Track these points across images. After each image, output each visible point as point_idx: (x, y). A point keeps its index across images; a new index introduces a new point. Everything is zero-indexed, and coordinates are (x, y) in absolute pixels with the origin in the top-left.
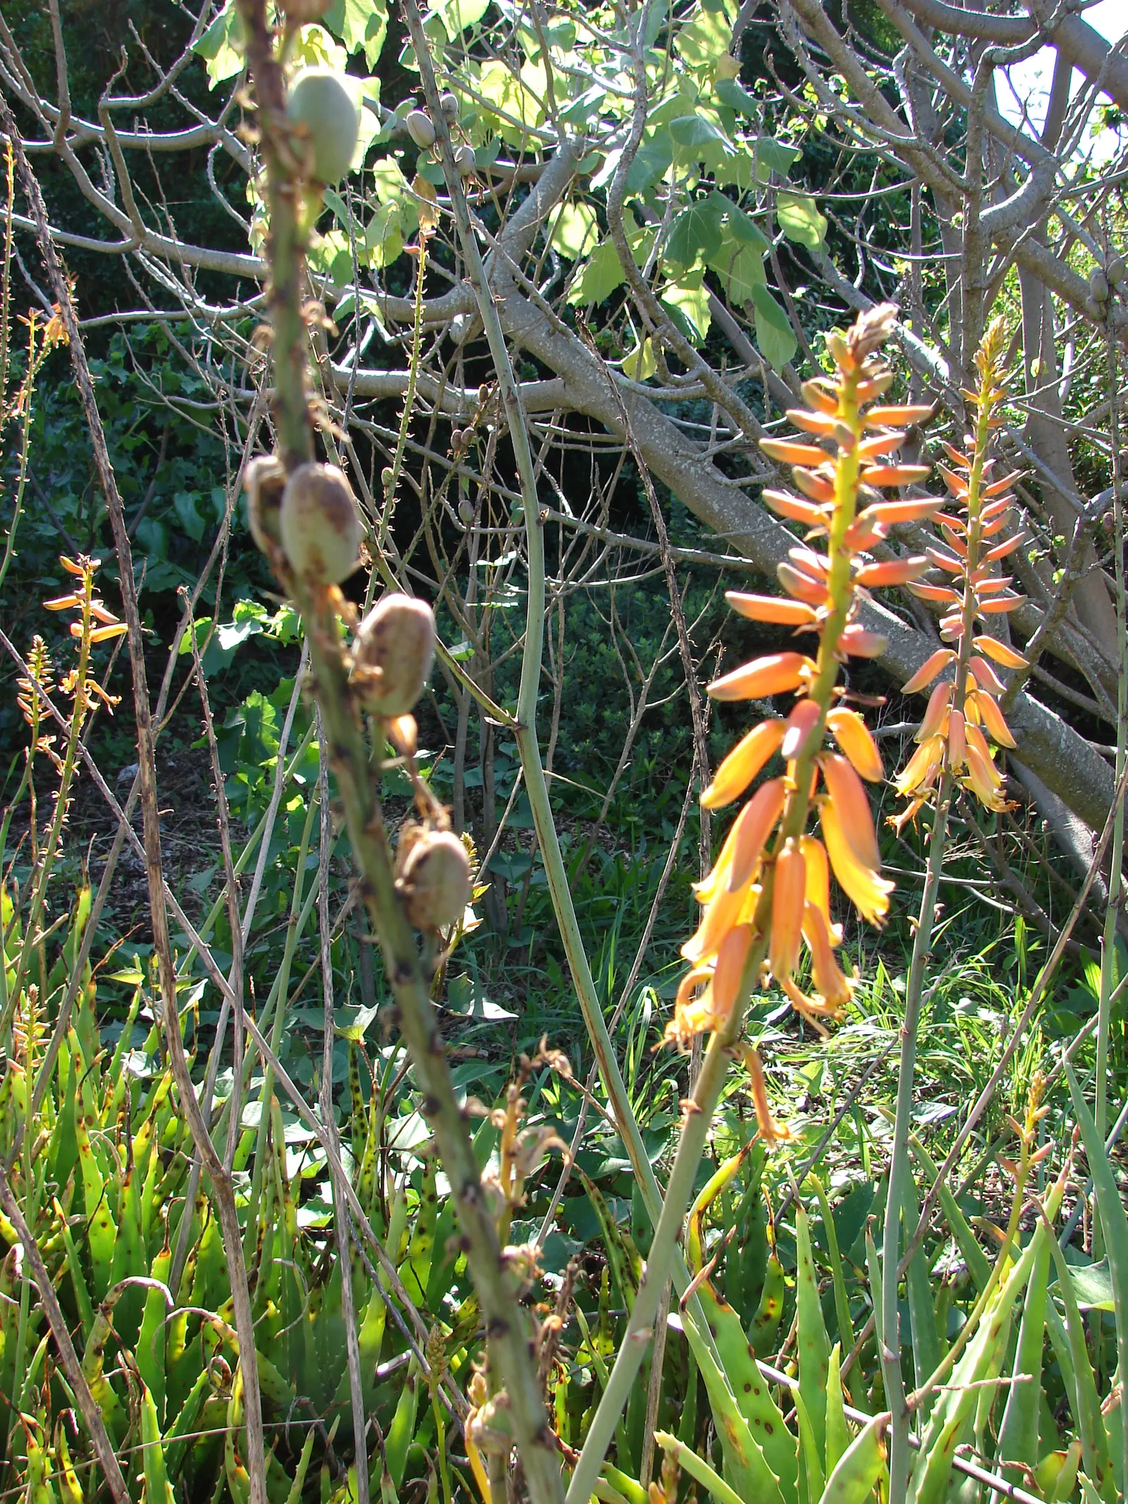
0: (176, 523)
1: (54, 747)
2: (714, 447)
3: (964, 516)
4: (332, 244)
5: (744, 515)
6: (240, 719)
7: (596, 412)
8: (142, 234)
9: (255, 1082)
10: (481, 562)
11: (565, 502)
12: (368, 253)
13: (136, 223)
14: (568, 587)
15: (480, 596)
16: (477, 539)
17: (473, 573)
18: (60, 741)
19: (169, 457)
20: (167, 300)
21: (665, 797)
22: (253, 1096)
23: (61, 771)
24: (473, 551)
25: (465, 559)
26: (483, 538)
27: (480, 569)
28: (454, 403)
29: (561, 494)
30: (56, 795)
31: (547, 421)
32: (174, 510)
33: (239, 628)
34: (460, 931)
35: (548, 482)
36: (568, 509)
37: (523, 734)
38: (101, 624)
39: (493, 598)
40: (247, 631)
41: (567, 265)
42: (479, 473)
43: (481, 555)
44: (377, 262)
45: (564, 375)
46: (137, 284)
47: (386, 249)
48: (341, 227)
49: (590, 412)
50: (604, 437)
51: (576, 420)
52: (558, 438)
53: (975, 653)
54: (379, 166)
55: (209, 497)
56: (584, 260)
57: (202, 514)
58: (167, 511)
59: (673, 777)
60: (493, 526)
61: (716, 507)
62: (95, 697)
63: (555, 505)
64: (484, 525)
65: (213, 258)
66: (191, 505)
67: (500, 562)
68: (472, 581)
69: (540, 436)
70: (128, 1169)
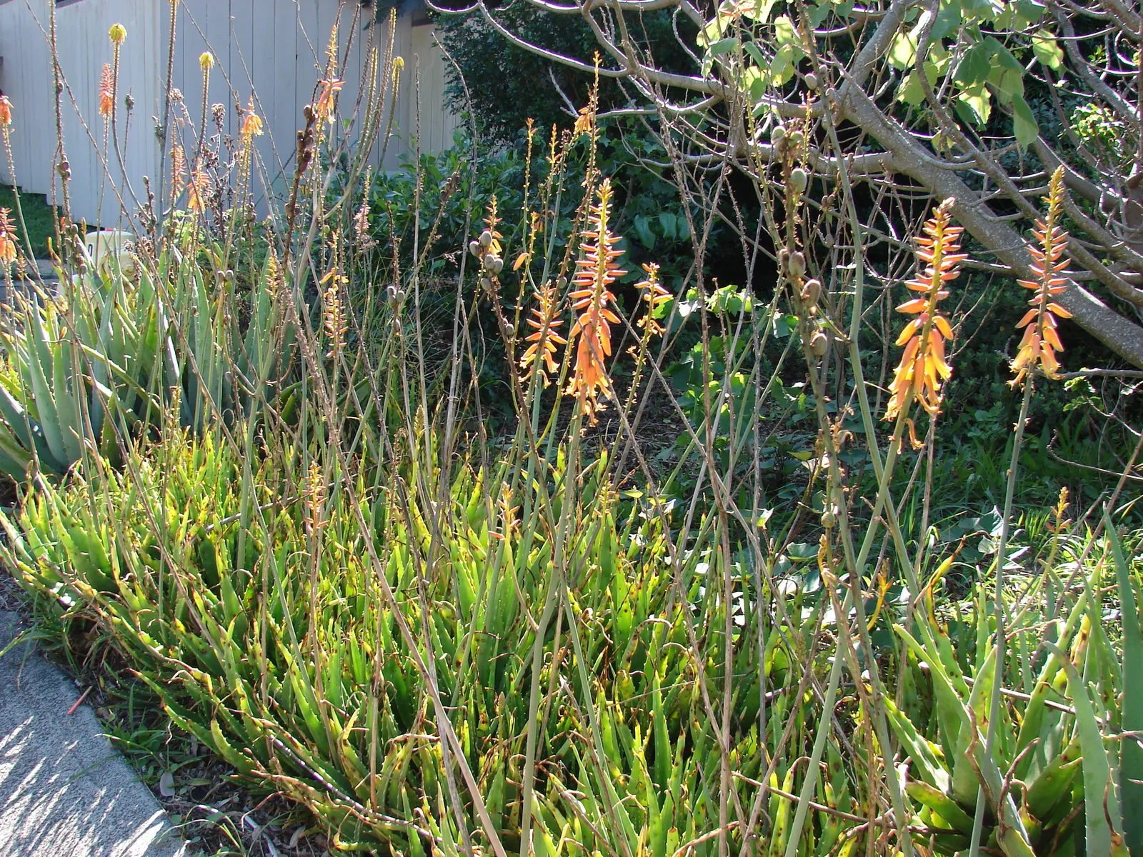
0: (636, 237)
1: (635, 351)
2: (986, 195)
3: (1044, 252)
4: (753, 74)
5: (1006, 238)
6: (690, 359)
7: (911, 173)
8: (633, 66)
9: (703, 553)
10: (839, 267)
11: (892, 230)
12: (773, 77)
13: (631, 60)
14: (893, 283)
15: (838, 288)
16: (836, 252)
17: (834, 273)
18: (638, 349)
19: (634, 194)
20: (642, 101)
21: (959, 424)
22: (702, 559)
23: (637, 363)
24: (834, 260)
25: (829, 265)
26: (841, 251)
27: (838, 271)
28: (823, 166)
29: (890, 225)
30: (634, 373)
31: (883, 178)
32: (635, 229)
33: (691, 304)
34: (820, 467)
35: (882, 217)
36: (894, 234)
37: (852, 345)
38: (659, 294)
39: (846, 289)
40: (696, 306)
41: (899, 74)
42: (838, 211)
43: (839, 262)
44: (778, 82)
45: (892, 150)
46: (623, 90)
47: (784, 74)
48: (755, 64)
49: (908, 173)
50: (919, 189)
51: (900, 178)
52: (889, 190)
53: (1047, 311)
54: (779, 20)
55: (658, 219)
56: (908, 72)
57: (653, 231)
58: (630, 229)
59: (965, 411)
60: (847, 244)
61: (988, 234)
62: (655, 328)
63: (887, 232)
64: (841, 244)
65: (676, 79)
66: (646, 225)
67: (851, 266)
68: (833, 277)
69: (877, 188)
70: (641, 581)
